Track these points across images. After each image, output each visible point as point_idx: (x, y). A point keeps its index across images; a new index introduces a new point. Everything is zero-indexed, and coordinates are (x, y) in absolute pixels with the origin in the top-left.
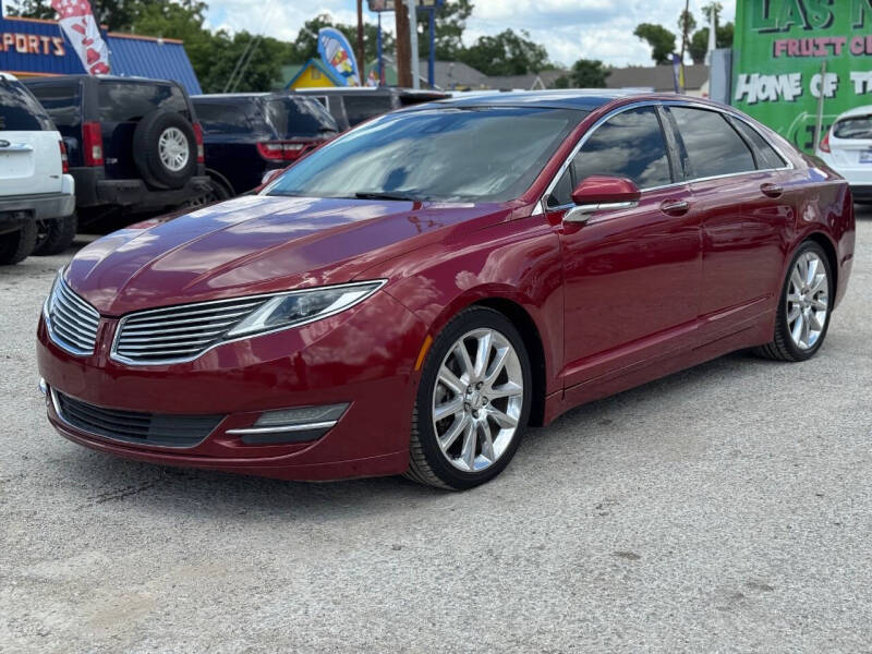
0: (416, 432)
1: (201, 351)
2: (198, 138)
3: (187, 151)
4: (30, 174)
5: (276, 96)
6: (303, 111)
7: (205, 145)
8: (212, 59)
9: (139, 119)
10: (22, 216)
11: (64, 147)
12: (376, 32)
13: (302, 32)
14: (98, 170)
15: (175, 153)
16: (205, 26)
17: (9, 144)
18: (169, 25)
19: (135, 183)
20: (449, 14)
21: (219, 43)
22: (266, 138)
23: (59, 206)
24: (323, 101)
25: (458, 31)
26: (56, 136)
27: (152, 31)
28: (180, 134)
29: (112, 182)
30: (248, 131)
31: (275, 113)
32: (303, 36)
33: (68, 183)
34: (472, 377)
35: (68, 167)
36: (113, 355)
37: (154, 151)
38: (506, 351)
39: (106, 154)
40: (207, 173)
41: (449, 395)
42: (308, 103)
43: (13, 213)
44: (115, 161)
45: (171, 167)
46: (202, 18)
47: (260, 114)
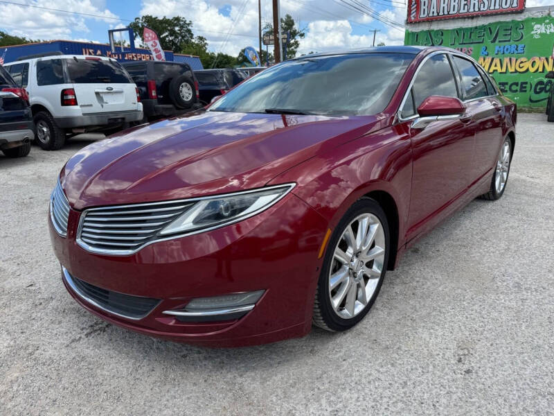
0: (317, 302)
1: (140, 245)
2: (197, 87)
3: (191, 92)
4: (123, 102)
5: (228, 70)
6: (239, 76)
7: (200, 91)
8: (210, 63)
9: (171, 79)
10: (120, 120)
11: (138, 91)
12: (266, 54)
13: (240, 53)
14: (155, 101)
15: (186, 93)
16: (207, 51)
17: (112, 89)
18: (195, 51)
19: (170, 106)
20: (291, 46)
21: (212, 57)
22: (224, 87)
23: (136, 117)
24: (247, 73)
25: (294, 53)
26: (134, 86)
27: (189, 53)
28: (188, 85)
29: (160, 106)
30: (217, 84)
31: (227, 77)
32: (241, 55)
33: (140, 106)
34: (355, 249)
35: (140, 99)
36: (79, 241)
37: (178, 93)
38: (376, 227)
39: (158, 94)
40: (201, 102)
41: (339, 265)
42: (241, 73)
43: (116, 119)
44: (162, 97)
45: (185, 99)
46: (206, 48)
47: (222, 78)
